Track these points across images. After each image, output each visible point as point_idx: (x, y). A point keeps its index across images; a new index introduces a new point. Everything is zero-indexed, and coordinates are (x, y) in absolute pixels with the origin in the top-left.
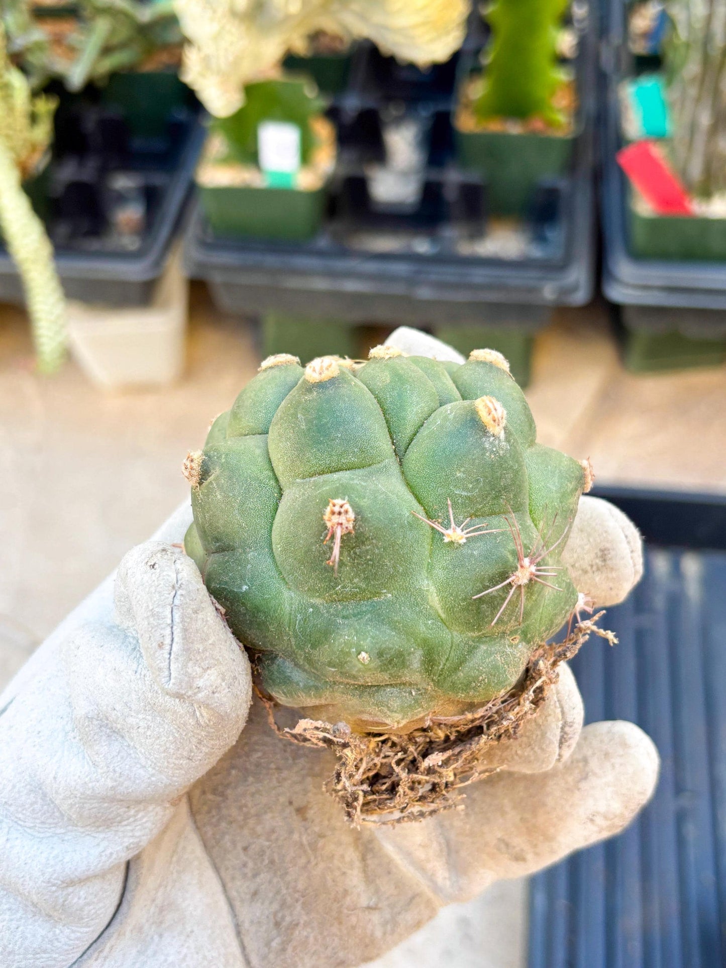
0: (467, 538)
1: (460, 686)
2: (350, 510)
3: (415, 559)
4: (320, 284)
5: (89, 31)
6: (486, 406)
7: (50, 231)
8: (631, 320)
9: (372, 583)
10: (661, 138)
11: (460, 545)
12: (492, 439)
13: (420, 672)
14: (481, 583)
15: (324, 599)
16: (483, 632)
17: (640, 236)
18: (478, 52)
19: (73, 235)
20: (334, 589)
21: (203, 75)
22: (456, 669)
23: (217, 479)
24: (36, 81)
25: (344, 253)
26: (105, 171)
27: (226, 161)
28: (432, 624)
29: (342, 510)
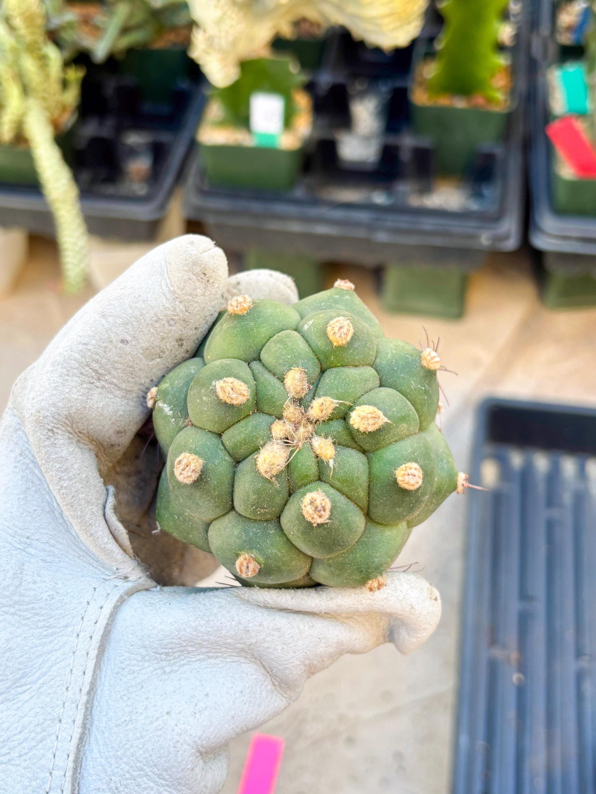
4: (296, 227)
5: (111, 14)
7: (76, 177)
8: (551, 264)
10: (582, 115)
17: (562, 195)
18: (431, 40)
19: (94, 181)
21: (207, 52)
24: (67, 54)
25: (315, 202)
26: (120, 130)
27: (222, 124)
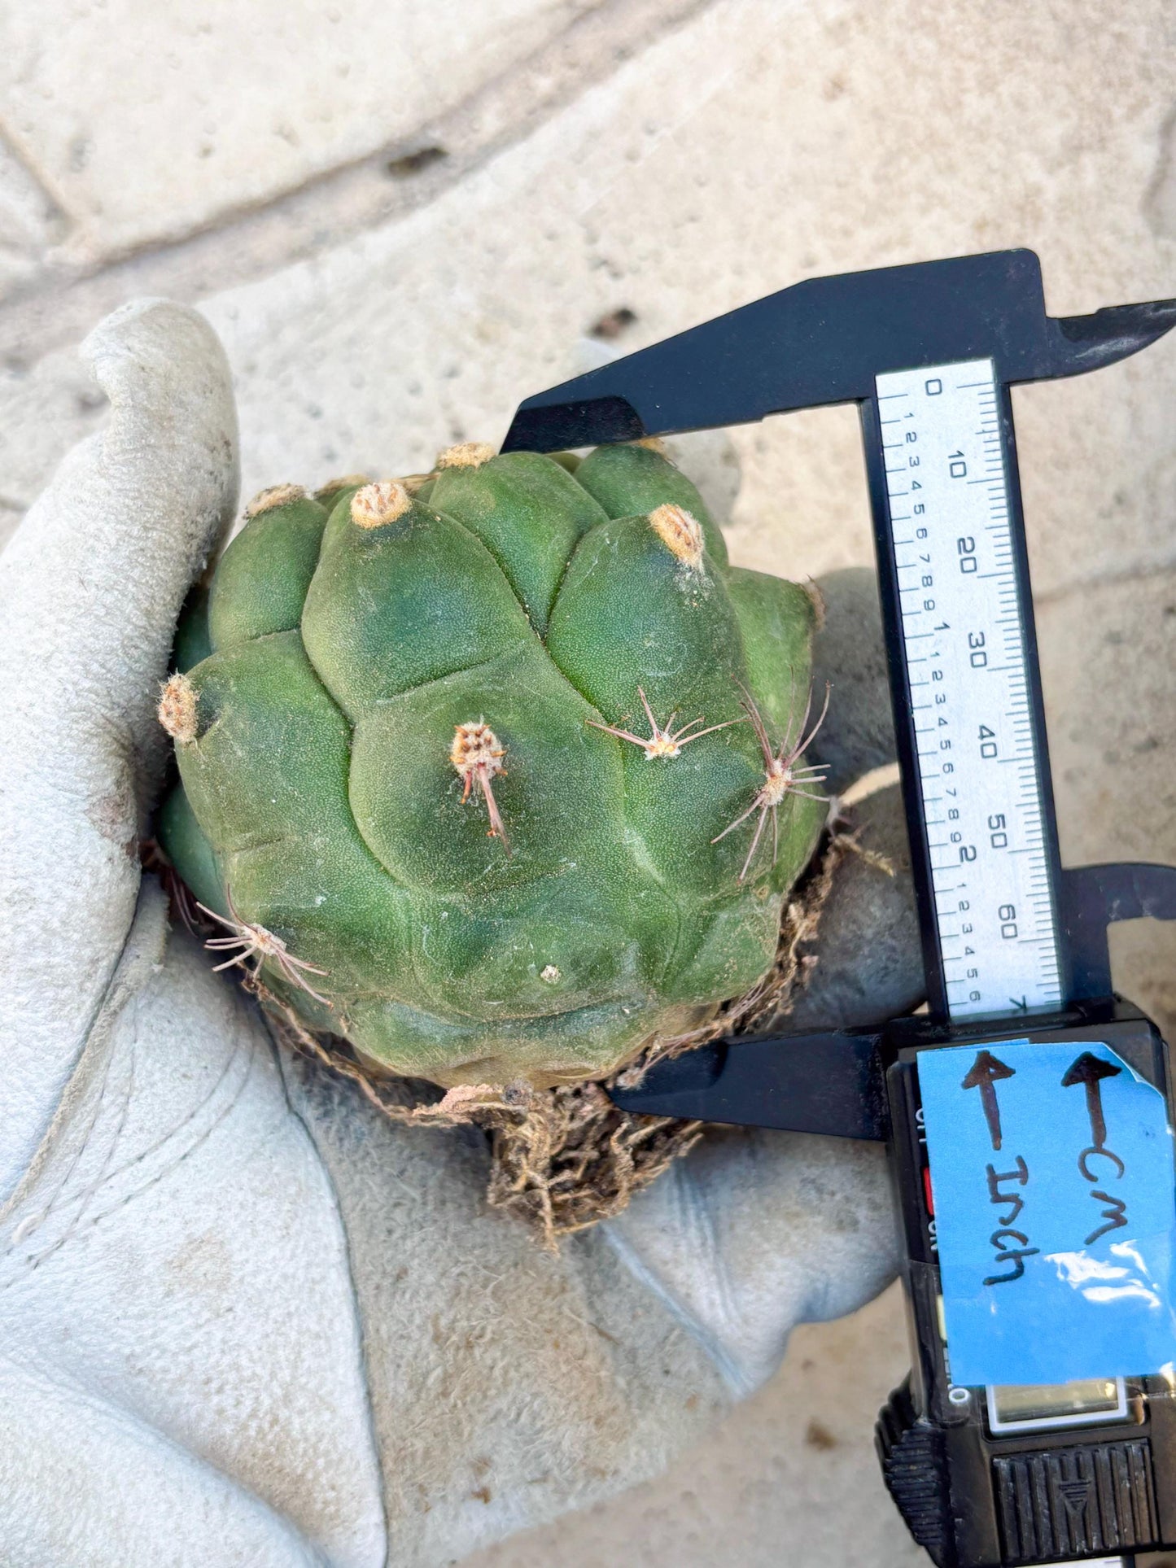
0: (681, 747)
1: (697, 984)
2: (494, 738)
3: (605, 797)
6: (671, 522)
9: (543, 850)
11: (670, 760)
12: (688, 575)
13: (636, 977)
14: (714, 815)
15: (465, 891)
16: (722, 891)
20: (480, 873)
22: (689, 960)
23: (230, 723)
28: (647, 896)
29: (482, 740)
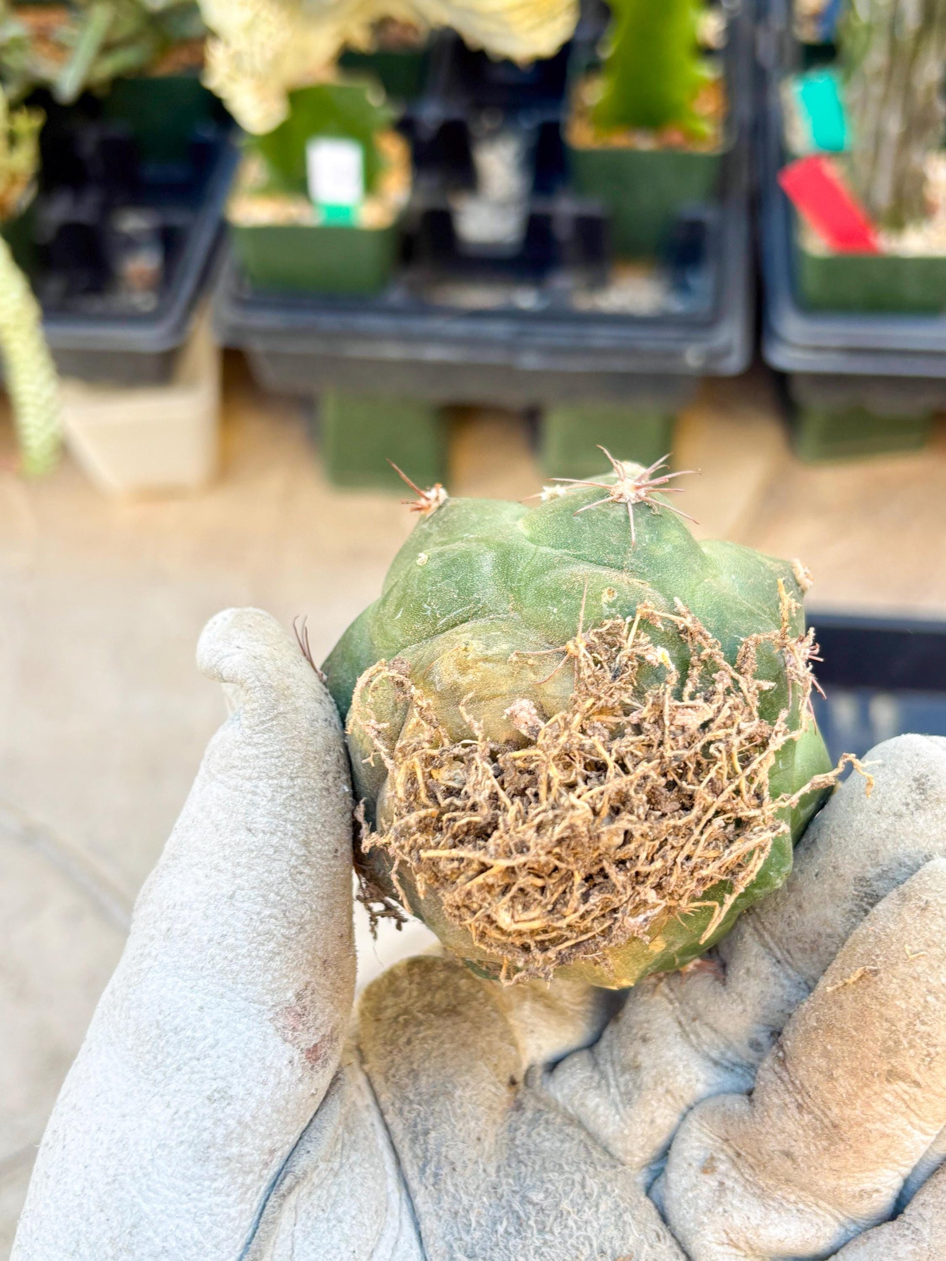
4: (393, 352)
5: (84, 23)
7: (36, 288)
8: (802, 393)
10: (836, 153)
17: (811, 282)
18: (594, 42)
19: (69, 293)
21: (231, 79)
24: (14, 90)
25: (424, 310)
26: (107, 209)
27: (267, 191)
